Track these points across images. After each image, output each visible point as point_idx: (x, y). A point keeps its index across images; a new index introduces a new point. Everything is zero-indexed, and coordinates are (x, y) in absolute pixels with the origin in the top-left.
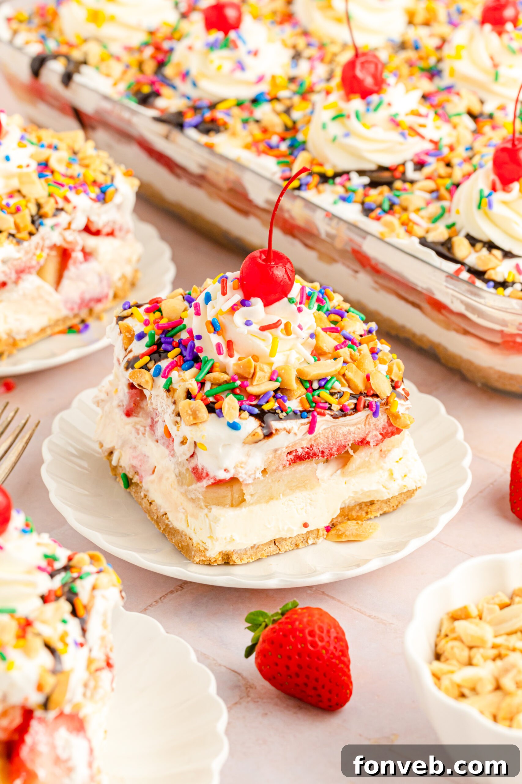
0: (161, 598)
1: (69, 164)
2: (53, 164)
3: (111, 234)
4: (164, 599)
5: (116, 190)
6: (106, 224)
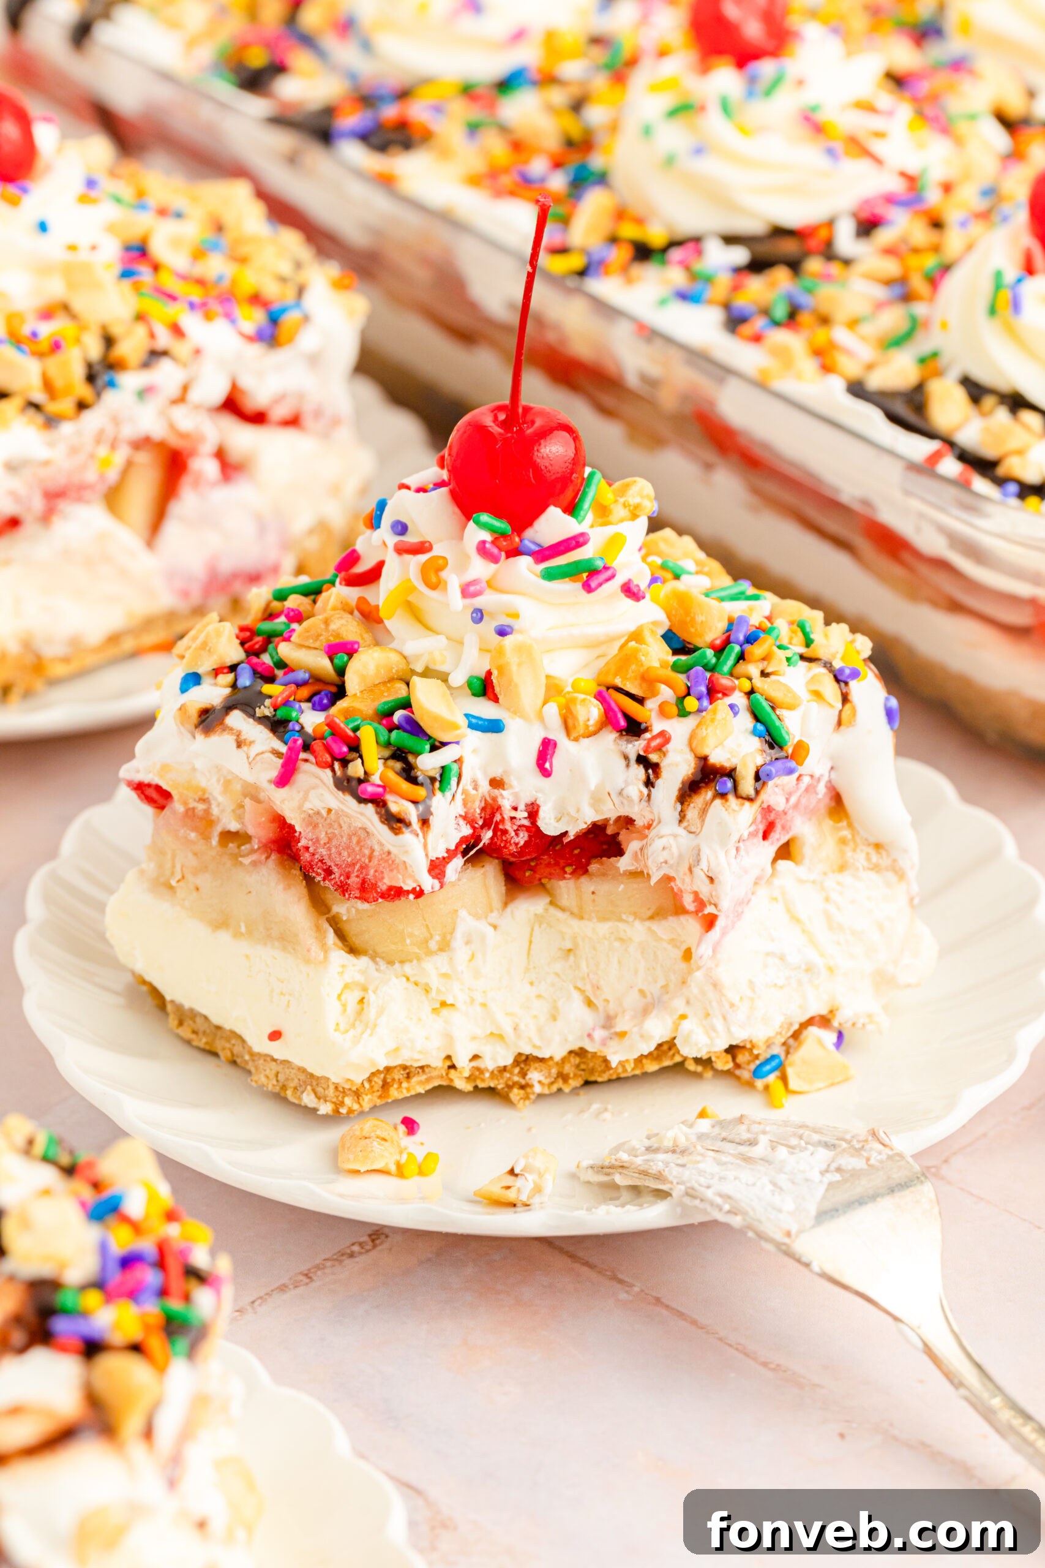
0: (253, 1302)
1: (199, 253)
2: (159, 248)
3: (293, 422)
4: (260, 1305)
5: (306, 319)
6: (280, 399)
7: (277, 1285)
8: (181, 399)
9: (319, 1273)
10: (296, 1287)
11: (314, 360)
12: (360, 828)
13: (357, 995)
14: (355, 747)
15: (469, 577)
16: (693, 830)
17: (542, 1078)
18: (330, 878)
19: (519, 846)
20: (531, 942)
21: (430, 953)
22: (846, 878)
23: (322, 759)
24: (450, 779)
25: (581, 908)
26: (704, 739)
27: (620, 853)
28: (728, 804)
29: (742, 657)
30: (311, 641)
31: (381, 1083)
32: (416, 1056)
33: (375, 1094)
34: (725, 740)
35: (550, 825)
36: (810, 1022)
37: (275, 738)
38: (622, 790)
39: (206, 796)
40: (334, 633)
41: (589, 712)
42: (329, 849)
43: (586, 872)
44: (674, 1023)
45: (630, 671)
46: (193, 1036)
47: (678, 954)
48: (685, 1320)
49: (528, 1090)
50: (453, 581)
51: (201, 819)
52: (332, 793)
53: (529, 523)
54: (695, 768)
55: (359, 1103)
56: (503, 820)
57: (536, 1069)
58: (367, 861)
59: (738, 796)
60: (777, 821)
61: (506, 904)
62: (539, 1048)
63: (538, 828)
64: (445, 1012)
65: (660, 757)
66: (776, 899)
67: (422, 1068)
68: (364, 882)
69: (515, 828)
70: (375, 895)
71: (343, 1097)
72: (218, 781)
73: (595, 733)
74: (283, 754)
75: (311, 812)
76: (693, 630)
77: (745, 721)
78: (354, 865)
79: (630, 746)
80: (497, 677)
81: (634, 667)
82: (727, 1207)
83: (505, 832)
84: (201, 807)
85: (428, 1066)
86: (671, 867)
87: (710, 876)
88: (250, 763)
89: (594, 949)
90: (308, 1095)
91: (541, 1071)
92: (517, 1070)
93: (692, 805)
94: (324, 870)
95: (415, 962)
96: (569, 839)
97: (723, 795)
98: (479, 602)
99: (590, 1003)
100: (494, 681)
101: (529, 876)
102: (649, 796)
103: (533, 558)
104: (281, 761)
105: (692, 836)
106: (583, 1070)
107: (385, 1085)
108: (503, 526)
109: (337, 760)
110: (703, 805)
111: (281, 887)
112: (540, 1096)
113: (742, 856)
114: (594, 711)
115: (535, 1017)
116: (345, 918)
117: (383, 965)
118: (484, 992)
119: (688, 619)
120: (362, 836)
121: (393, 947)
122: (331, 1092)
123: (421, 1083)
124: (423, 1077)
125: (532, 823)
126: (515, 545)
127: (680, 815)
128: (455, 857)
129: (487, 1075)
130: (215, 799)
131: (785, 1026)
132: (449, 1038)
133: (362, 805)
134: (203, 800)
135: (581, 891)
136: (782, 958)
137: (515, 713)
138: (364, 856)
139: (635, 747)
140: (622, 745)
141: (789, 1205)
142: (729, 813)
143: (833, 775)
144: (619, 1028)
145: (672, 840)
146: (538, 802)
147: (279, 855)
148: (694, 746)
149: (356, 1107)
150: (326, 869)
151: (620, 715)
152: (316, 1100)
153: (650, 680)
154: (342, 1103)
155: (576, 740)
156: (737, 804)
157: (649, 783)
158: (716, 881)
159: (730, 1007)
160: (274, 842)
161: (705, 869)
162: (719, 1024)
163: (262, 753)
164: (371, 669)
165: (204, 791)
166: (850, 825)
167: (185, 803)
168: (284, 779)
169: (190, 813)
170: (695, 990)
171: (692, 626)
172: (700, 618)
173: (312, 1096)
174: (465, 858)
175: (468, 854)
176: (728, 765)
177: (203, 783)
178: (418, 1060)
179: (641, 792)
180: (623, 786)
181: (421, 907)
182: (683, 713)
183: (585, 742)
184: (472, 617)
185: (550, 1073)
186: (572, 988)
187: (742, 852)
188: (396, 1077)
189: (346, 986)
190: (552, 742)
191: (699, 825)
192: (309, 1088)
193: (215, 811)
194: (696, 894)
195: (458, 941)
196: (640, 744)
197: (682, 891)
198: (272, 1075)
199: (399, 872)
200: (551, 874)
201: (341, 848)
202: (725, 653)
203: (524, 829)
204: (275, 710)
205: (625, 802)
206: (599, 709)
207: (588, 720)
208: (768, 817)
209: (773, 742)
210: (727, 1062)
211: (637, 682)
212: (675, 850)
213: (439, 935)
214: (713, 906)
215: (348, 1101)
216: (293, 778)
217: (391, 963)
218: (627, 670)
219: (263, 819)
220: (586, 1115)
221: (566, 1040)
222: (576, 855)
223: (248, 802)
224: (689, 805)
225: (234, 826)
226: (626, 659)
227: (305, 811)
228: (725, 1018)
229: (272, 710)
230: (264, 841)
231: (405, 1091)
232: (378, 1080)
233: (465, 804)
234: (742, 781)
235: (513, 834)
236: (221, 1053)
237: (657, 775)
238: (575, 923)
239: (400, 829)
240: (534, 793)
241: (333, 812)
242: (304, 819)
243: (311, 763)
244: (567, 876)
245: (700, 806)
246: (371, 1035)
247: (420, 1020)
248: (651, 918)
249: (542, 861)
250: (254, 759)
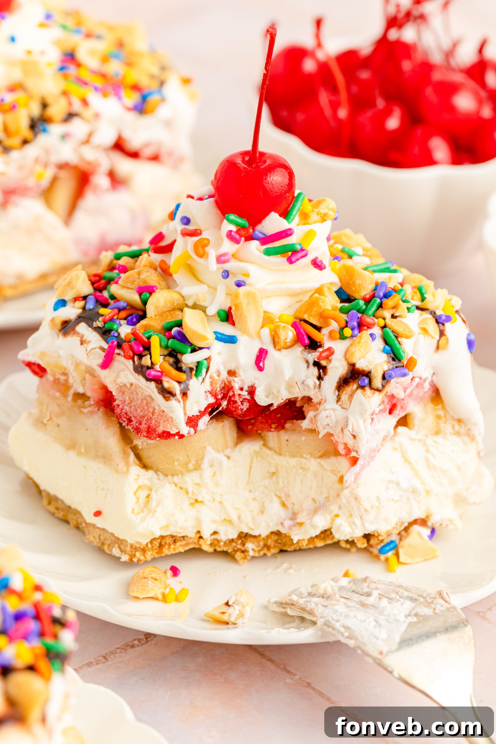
1: (105, 59)
2: (82, 55)
3: (155, 158)
5: (163, 100)
6: (147, 145)
7: (86, 662)
8: (87, 142)
9: (112, 656)
10: (97, 664)
11: (168, 124)
12: (148, 396)
13: (145, 493)
14: (147, 348)
15: (222, 251)
16: (344, 407)
17: (254, 547)
18: (130, 424)
19: (243, 411)
20: (251, 467)
21: (189, 471)
22: (439, 439)
23: (127, 354)
24: (202, 369)
25: (280, 449)
26: (353, 353)
27: (304, 418)
28: (365, 392)
29: (381, 306)
30: (129, 284)
31: (158, 545)
32: (179, 530)
33: (154, 551)
34: (366, 354)
35: (262, 400)
36: (415, 522)
37: (103, 340)
38: (304, 381)
39: (66, 372)
40: (143, 281)
41: (287, 334)
42: (131, 407)
43: (283, 428)
44: (332, 519)
45: (313, 311)
46: (56, 511)
47: (336, 479)
48: (323, 697)
49: (246, 554)
50: (212, 253)
51: (63, 385)
52: (132, 374)
53: (259, 221)
54: (347, 370)
55: (144, 556)
56: (234, 395)
57: (251, 541)
58: (151, 415)
59: (371, 388)
60: (398, 404)
61: (237, 444)
62: (252, 529)
63: (255, 401)
64: (197, 505)
65: (327, 363)
66: (396, 449)
67: (183, 537)
68: (149, 427)
69: (241, 400)
70: (155, 436)
71: (135, 552)
72: (72, 363)
73: (290, 347)
74: (106, 350)
75: (121, 384)
76: (353, 289)
77: (379, 343)
78: (144, 417)
79: (310, 355)
80: (235, 310)
81: (316, 309)
82: (346, 634)
83: (235, 402)
84: (63, 378)
85: (187, 536)
86: (331, 428)
87: (354, 434)
88: (87, 354)
89: (288, 473)
90: (116, 549)
91: (254, 543)
92: (240, 542)
93: (344, 392)
94: (127, 419)
95: (180, 475)
96: (273, 408)
97: (363, 387)
98: (227, 266)
99: (284, 505)
100: (233, 313)
101: (250, 429)
102: (320, 385)
103: (260, 242)
104: (104, 354)
105: (344, 410)
106: (280, 543)
107: (161, 546)
108: (244, 222)
109: (137, 355)
110: (351, 392)
111: (104, 427)
112: (253, 557)
113: (375, 423)
114: (290, 334)
115: (251, 511)
116: (140, 448)
117: (161, 477)
118: (221, 495)
119: (351, 282)
120: (149, 400)
121: (167, 466)
122: (128, 548)
123: (182, 546)
124: (184, 543)
125: (251, 398)
126: (250, 234)
127: (337, 397)
128: (204, 416)
129: (222, 544)
130: (71, 374)
131: (399, 524)
132: (199, 521)
133: (149, 382)
134: (65, 374)
135: (280, 439)
136: (398, 484)
137: (244, 332)
138: (149, 412)
139: (313, 356)
140: (305, 355)
141: (383, 635)
142: (366, 398)
143: (434, 378)
144: (299, 520)
145: (332, 413)
146: (255, 386)
147: (105, 409)
148: (347, 357)
149: (142, 558)
150: (129, 418)
151: (305, 337)
152: (120, 552)
153: (325, 317)
154: (134, 556)
155: (279, 350)
156: (370, 393)
157: (320, 378)
158: (357, 438)
159: (365, 512)
160: (102, 401)
161: (351, 431)
162: (358, 521)
163: (95, 348)
164: (162, 303)
165: (65, 369)
166: (444, 408)
167: (54, 375)
168: (106, 364)
169: (56, 381)
170: (344, 501)
171: (353, 287)
172: (358, 282)
173: (118, 550)
174: (211, 416)
175: (212, 414)
176: (366, 369)
177: (65, 365)
178: (180, 533)
179: (315, 383)
180: (305, 379)
181: (184, 444)
182: (342, 337)
183: (285, 351)
184: (222, 275)
185: (259, 544)
186: (273, 495)
187: (375, 421)
188: (168, 542)
189: (140, 487)
190: (265, 351)
191: (348, 404)
192: (116, 545)
193: (71, 381)
194: (346, 445)
195: (205, 465)
196: (316, 355)
197: (337, 443)
198: (97, 537)
199: (168, 423)
200: (263, 428)
201: (137, 407)
202: (371, 303)
203: (247, 401)
204: (105, 324)
205: (306, 388)
206: (293, 333)
207: (287, 339)
208: (392, 401)
209: (395, 357)
210: (364, 543)
211: (317, 318)
212: (333, 418)
213: (194, 460)
214: (355, 452)
215: (138, 554)
216: (111, 364)
217: (166, 475)
218: (312, 310)
219: (96, 387)
220: (279, 570)
221: (269, 526)
222: (278, 417)
223: (87, 376)
224: (343, 392)
225: (81, 390)
226: (312, 304)
227: (118, 384)
228: (361, 518)
229: (103, 323)
230: (96, 400)
231: (172, 550)
232: (157, 543)
233: (212, 384)
234: (374, 379)
235: (240, 403)
236: (71, 522)
237: (325, 373)
238: (277, 458)
239: (169, 397)
240: (253, 380)
241: (134, 385)
242: (117, 389)
243: (122, 356)
244: (273, 430)
245: (349, 393)
246: (152, 517)
247: (182, 509)
248: (321, 457)
249: (258, 420)
250: (90, 352)
